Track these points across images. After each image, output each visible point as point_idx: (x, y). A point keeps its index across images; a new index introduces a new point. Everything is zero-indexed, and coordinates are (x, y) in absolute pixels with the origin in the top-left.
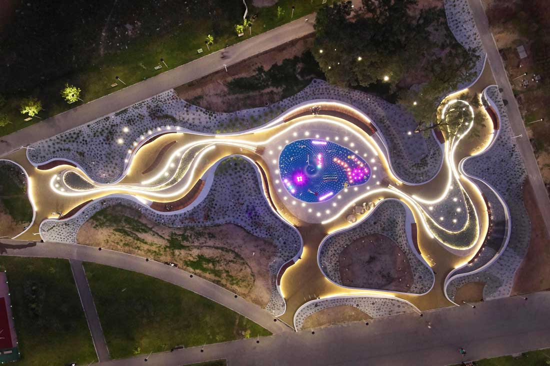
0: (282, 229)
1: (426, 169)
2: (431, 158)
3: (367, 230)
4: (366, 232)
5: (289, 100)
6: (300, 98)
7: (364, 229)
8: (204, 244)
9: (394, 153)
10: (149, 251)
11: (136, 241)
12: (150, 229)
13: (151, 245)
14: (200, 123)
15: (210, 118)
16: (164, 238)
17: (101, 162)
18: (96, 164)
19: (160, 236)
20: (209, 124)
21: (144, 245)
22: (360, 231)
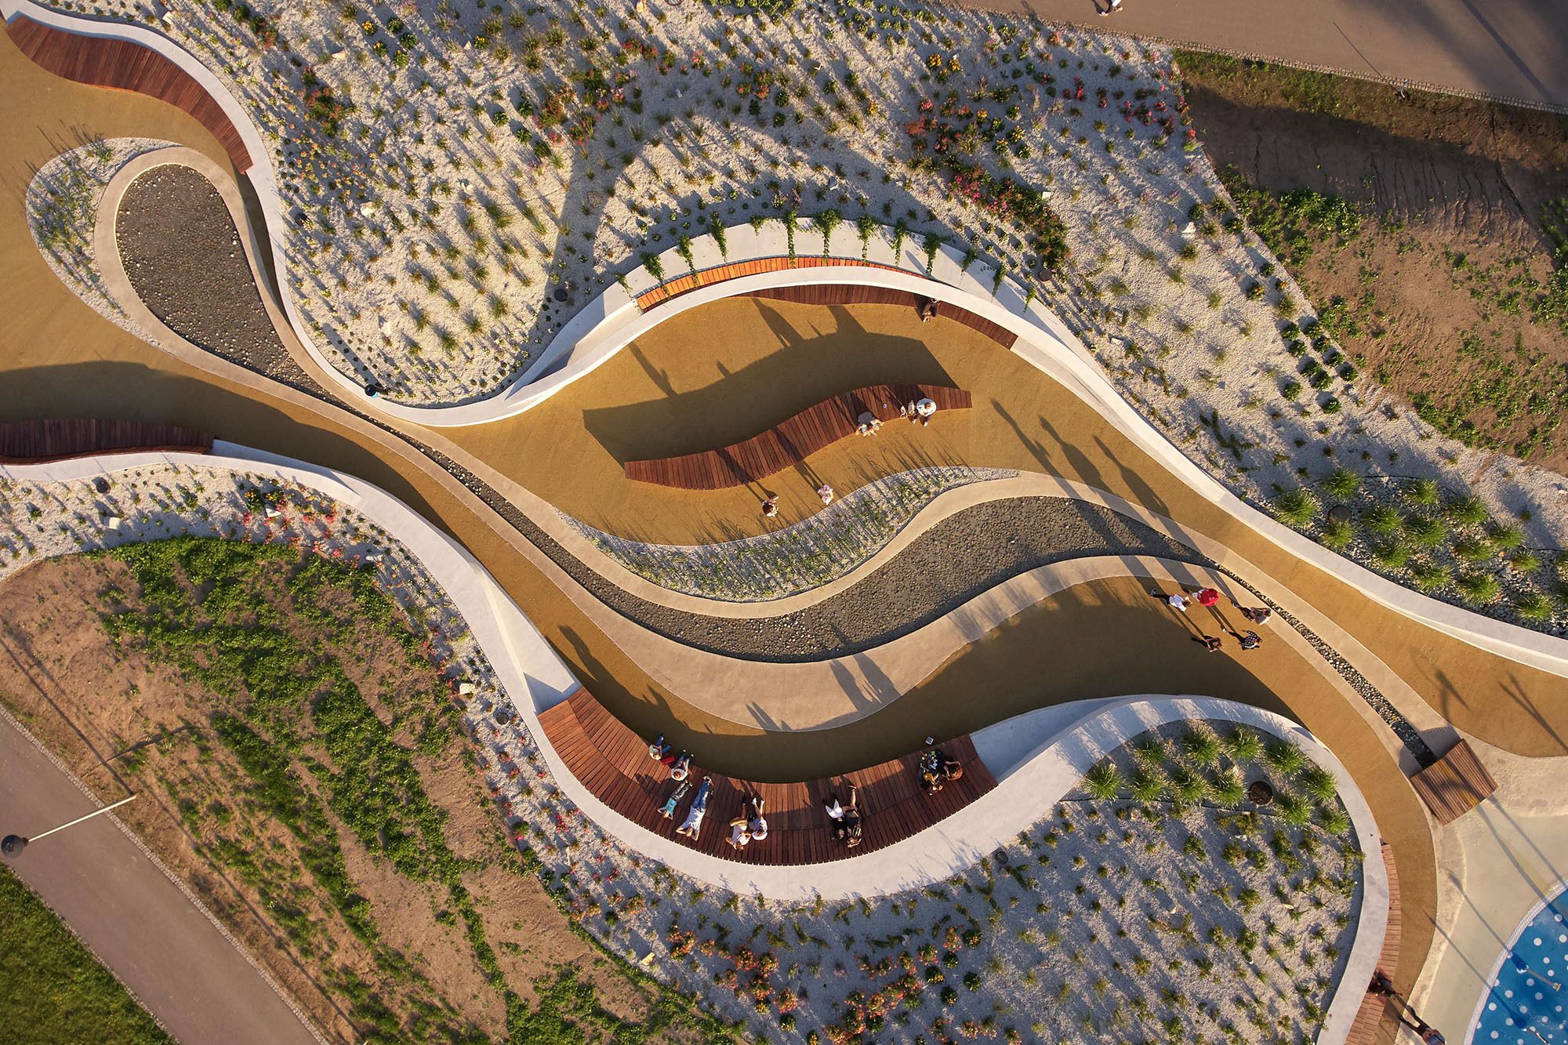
10: (353, 987)
11: (307, 878)
12: (448, 865)
13: (391, 962)
14: (1204, 375)
15: (1288, 388)
16: (494, 977)
17: (414, 232)
18: (377, 230)
19: (483, 953)
20: (1253, 422)
21: (346, 938)
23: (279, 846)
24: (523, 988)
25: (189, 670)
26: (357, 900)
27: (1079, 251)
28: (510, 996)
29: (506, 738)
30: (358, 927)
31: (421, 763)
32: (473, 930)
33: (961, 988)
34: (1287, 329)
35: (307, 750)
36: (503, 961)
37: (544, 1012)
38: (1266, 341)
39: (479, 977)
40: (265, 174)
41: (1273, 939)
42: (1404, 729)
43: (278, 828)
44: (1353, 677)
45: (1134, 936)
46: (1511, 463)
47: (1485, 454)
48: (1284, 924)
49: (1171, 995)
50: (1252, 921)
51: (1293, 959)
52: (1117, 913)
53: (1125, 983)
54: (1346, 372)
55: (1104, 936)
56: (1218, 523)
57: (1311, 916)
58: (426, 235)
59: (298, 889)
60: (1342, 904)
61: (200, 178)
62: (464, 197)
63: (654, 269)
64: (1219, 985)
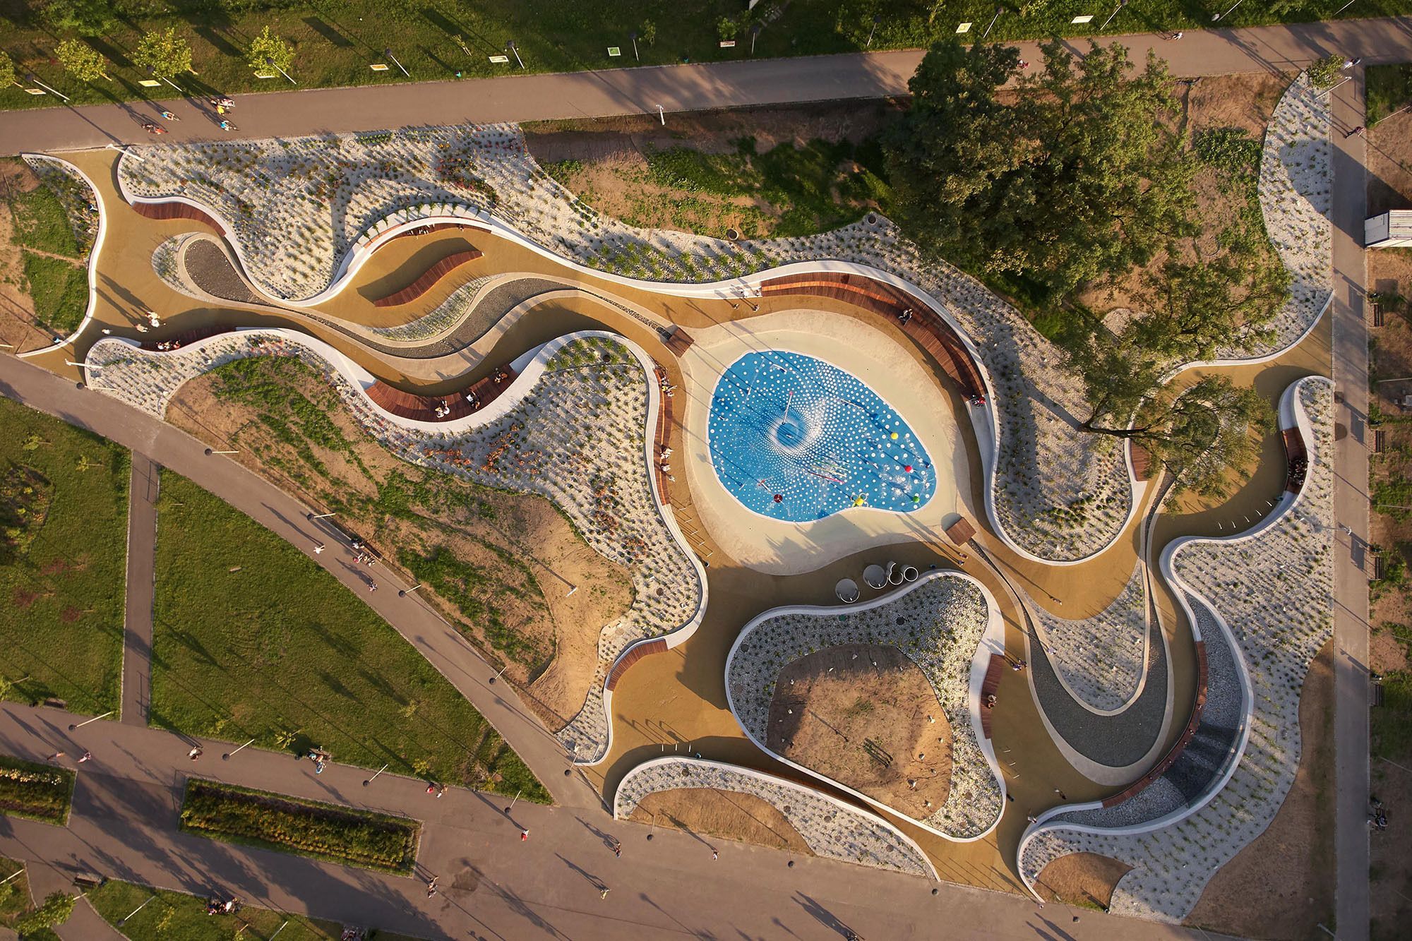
0: (665, 556)
1: (1077, 529)
2: (1098, 507)
3: (874, 632)
4: (870, 634)
5: (793, 245)
6: (821, 248)
7: (868, 626)
8: (463, 527)
9: (1009, 463)
10: (326, 496)
11: (302, 462)
12: (346, 445)
13: (336, 482)
14: (554, 227)
15: (580, 224)
16: (370, 477)
17: (285, 242)
18: (273, 244)
19: (365, 470)
20: (575, 238)
21: (319, 479)
22: (857, 627)
23: (290, 453)
24: (381, 480)
25: (247, 403)
26: (320, 463)
27: (503, 197)
28: (377, 483)
29: (356, 401)
30: (322, 473)
31: (329, 414)
32: (360, 464)
33: (521, 444)
34: (571, 205)
35: (292, 418)
36: (372, 472)
37: (390, 485)
38: (566, 211)
39: (365, 479)
40: (231, 235)
41: (620, 404)
42: (660, 330)
43: (289, 447)
44: (637, 316)
45: (572, 412)
46: (656, 230)
47: (648, 230)
48: (623, 398)
49: (588, 428)
50: (610, 398)
51: (629, 409)
52: (566, 407)
53: (572, 427)
54: (595, 214)
55: (563, 415)
56: (574, 275)
57: (632, 395)
58: (289, 242)
59: (300, 467)
60: (644, 389)
61: (209, 242)
62: (299, 227)
63: (367, 236)
64: (603, 421)
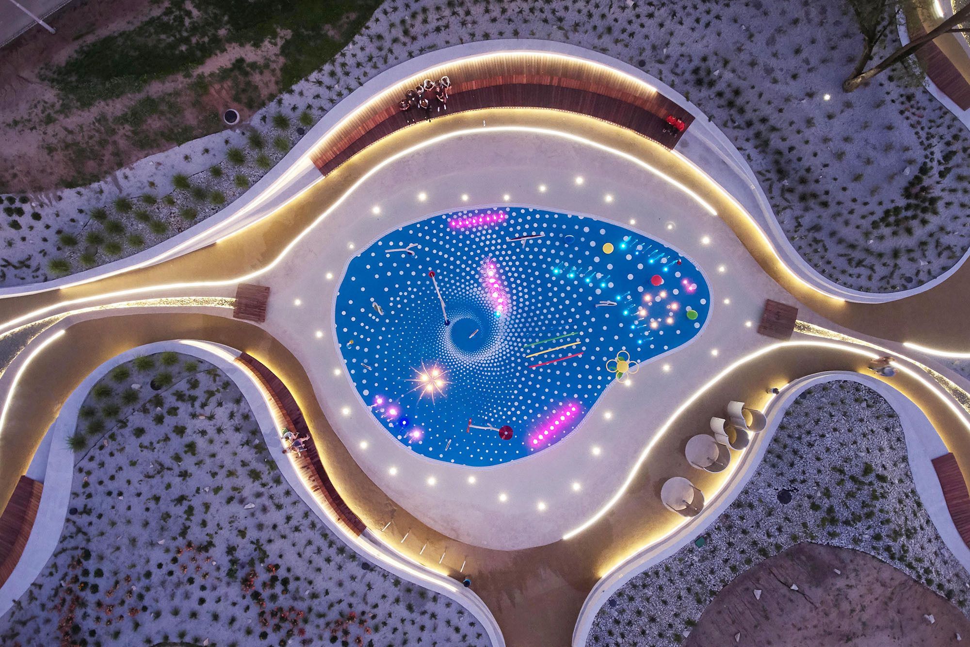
0: (401, 610)
1: (934, 221)
2: (942, 175)
3: (758, 535)
4: (755, 543)
5: (320, 83)
6: (359, 65)
7: (744, 532)
9: (784, 190)
15: (15, 225)
22: (730, 544)
33: (98, 581)
41: (209, 437)
46: (122, 172)
47: (109, 179)
48: (209, 425)
49: (181, 500)
50: (191, 437)
51: (229, 436)
54: (24, 200)
57: (222, 411)
64: (198, 476)
